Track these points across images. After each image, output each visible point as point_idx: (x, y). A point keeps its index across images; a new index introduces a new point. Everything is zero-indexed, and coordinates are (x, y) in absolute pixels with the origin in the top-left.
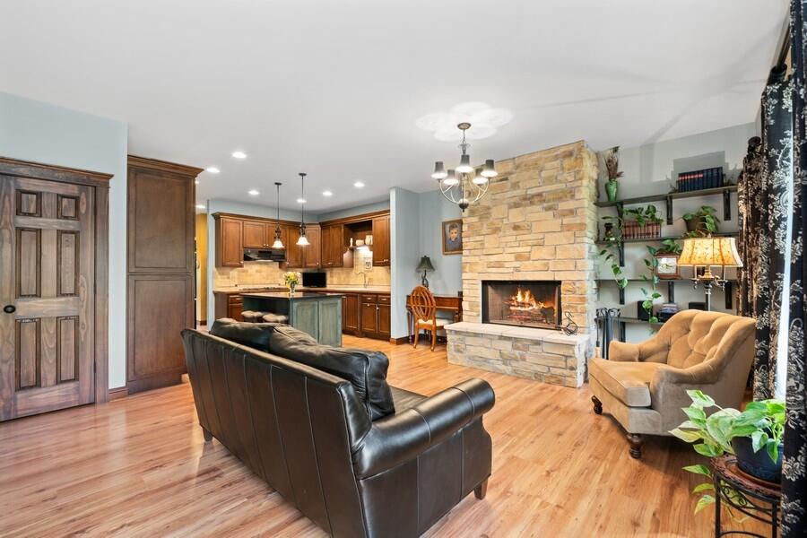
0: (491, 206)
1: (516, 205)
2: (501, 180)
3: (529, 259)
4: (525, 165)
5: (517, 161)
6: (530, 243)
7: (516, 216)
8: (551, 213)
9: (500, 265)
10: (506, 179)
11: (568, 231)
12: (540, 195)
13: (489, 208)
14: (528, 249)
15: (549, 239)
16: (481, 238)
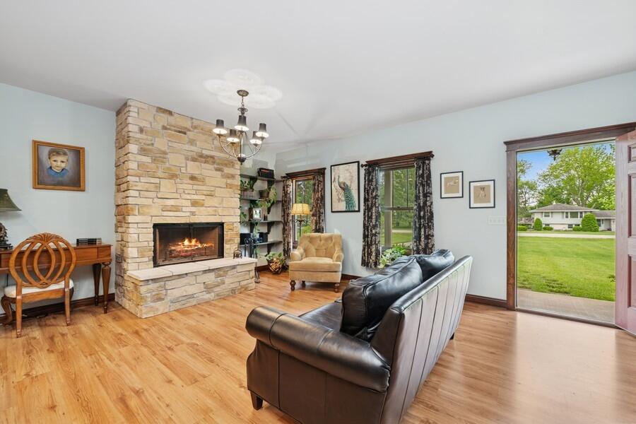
0: (168, 151)
1: (194, 160)
2: (180, 132)
3: (203, 205)
4: (202, 129)
5: (196, 123)
6: (205, 193)
7: (193, 168)
8: (219, 173)
9: (176, 209)
10: (185, 133)
11: (230, 188)
12: (212, 157)
13: (165, 153)
14: (203, 197)
15: (218, 192)
16: (157, 181)
